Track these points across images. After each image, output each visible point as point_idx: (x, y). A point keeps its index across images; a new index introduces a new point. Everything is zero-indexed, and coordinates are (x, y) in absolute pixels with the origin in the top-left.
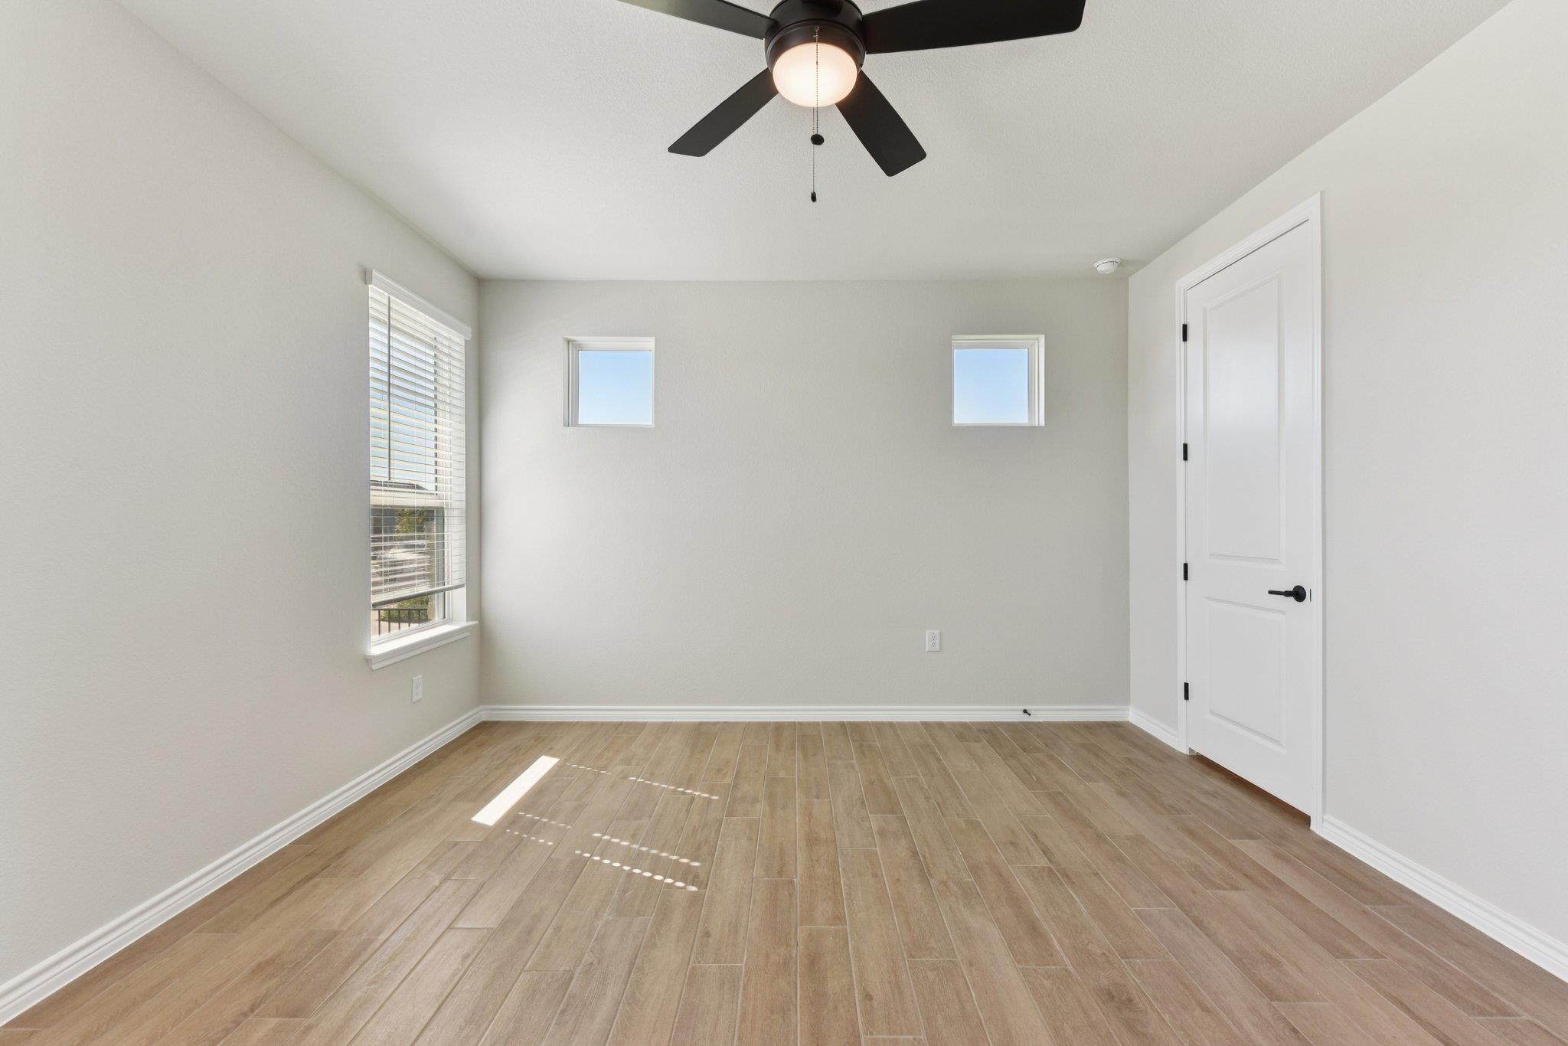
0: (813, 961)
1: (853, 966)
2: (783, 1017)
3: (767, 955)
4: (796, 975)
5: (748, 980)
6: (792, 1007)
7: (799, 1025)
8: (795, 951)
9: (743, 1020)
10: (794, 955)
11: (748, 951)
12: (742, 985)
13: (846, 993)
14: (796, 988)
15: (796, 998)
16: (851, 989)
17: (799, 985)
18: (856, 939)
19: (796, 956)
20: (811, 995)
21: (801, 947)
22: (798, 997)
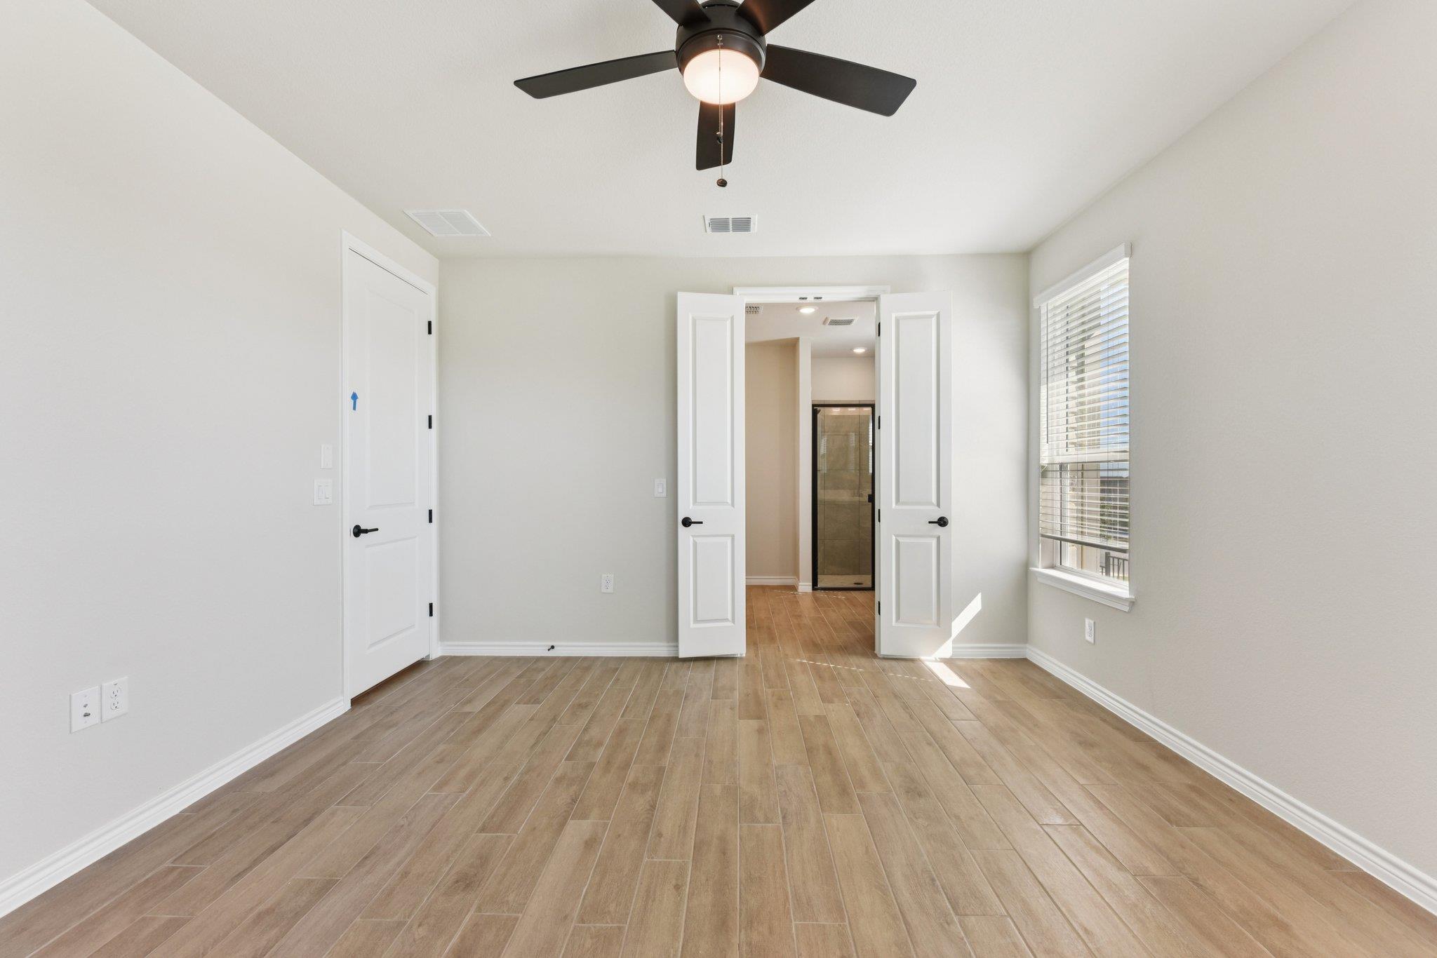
0: (723, 925)
1: (684, 917)
2: (750, 874)
3: (771, 932)
4: (741, 910)
5: (785, 906)
6: (744, 882)
7: (738, 869)
8: (742, 937)
9: (783, 872)
10: (743, 931)
11: (792, 937)
12: (790, 901)
13: (696, 892)
14: (740, 898)
15: (740, 889)
16: (691, 895)
17: (738, 900)
18: (672, 950)
19: (740, 931)
20: (727, 891)
21: (736, 940)
22: (738, 889)
